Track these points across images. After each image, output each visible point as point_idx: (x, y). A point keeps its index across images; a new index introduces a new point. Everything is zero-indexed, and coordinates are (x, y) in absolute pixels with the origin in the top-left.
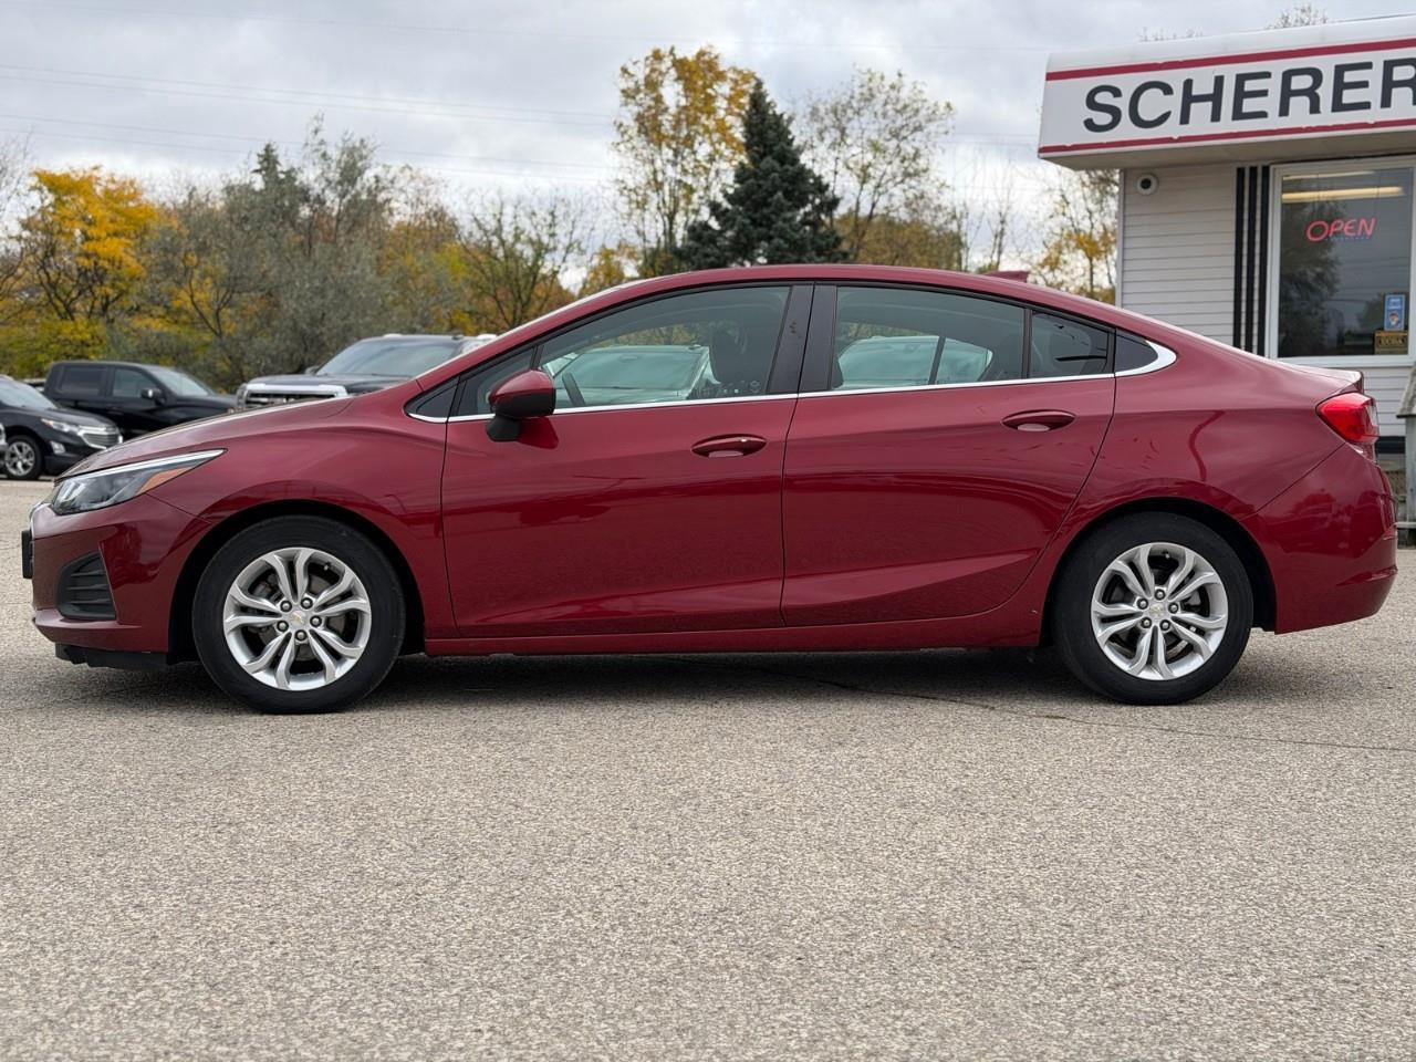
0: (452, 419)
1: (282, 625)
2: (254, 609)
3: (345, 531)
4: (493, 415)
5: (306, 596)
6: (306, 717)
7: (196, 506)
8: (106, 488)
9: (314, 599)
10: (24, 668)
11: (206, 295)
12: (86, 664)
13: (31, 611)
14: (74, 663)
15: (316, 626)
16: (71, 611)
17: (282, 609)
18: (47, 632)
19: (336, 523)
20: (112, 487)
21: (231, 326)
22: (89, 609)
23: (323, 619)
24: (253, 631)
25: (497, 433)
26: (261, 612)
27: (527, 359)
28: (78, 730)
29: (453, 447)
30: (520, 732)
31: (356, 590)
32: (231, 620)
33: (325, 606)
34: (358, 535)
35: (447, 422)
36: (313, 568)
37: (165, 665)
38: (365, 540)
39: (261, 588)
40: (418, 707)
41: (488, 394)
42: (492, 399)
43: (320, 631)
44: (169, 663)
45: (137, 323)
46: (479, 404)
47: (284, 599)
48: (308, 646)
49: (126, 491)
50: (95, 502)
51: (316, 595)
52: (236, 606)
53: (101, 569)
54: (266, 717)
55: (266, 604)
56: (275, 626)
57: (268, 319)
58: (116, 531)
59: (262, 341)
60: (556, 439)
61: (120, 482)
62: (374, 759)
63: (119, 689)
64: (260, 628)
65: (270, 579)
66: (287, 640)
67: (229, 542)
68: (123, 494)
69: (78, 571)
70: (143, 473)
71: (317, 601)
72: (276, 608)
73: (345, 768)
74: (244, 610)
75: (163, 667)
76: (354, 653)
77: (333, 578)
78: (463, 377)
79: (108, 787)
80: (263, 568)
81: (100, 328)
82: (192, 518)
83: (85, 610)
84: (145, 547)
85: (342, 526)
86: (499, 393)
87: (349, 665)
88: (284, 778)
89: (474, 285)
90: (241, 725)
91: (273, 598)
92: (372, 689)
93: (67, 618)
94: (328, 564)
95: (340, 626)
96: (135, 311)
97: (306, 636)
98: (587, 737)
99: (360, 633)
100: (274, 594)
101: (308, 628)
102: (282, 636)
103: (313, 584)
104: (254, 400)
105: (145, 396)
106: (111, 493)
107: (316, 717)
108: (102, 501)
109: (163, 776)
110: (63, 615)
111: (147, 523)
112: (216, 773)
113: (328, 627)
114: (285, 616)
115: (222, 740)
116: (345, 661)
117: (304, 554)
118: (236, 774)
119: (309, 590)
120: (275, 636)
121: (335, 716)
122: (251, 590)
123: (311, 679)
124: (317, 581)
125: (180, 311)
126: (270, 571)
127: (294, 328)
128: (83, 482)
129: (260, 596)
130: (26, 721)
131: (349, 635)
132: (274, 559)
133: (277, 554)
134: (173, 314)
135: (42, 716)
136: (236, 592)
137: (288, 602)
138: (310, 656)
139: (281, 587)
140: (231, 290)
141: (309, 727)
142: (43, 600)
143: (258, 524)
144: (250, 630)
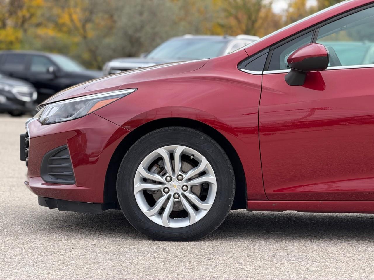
0: (265, 72)
1: (166, 190)
2: (150, 180)
3: (203, 137)
4: (290, 70)
5: (180, 173)
6: (179, 243)
7: (120, 121)
8: (70, 110)
9: (184, 175)
10: (16, 211)
11: (78, 15)
12: (57, 209)
13: (25, 179)
14: (50, 208)
15: (185, 191)
16: (50, 179)
17: (166, 180)
18: (35, 190)
19: (198, 132)
20: (74, 110)
21: (91, 34)
22: (60, 177)
23: (189, 187)
24: (150, 193)
25: (292, 81)
26: (154, 182)
27: (310, 37)
28: (56, 245)
29: (267, 89)
30: (306, 256)
31: (208, 171)
32: (138, 186)
33: (190, 180)
34: (210, 139)
35: (262, 74)
36: (185, 157)
37: (101, 211)
38: (214, 142)
39: (154, 168)
40: (241, 240)
41: (287, 58)
42: (289, 61)
43: (187, 194)
44: (103, 209)
45: (41, 31)
46: (281, 63)
47: (168, 175)
48: (180, 202)
49: (83, 111)
50: (64, 118)
51: (185, 173)
52: (141, 177)
53: (67, 155)
54: (156, 242)
55: (158, 177)
56: (162, 190)
57: (111, 28)
58: (76, 134)
59: (107, 41)
60: (325, 85)
61: (79, 106)
62: (226, 268)
63: (70, 224)
64: (154, 191)
65: (160, 163)
66: (168, 198)
67: (138, 141)
68: (80, 113)
69: (54, 156)
70: (91, 102)
71: (186, 177)
72: (163, 180)
73: (211, 272)
74: (145, 180)
75: (100, 211)
76: (206, 207)
77: (195, 163)
78: (272, 48)
79: (81, 276)
80: (157, 156)
81: (20, 34)
82: (119, 127)
83: (57, 179)
84: (88, 144)
85: (201, 133)
86: (294, 57)
87: (203, 214)
88: (178, 275)
89: (225, 10)
90: (144, 246)
91: (161, 174)
92: (216, 228)
93: (48, 183)
94: (193, 155)
95: (198, 191)
96: (38, 25)
97: (179, 196)
98: (347, 261)
99: (210, 196)
100: (162, 171)
101: (181, 192)
102: (166, 196)
103: (183, 167)
104: (112, 71)
105: (48, 71)
106: (73, 112)
107: (185, 243)
108: (68, 117)
109: (110, 271)
110: (44, 181)
111: (92, 130)
112: (139, 271)
113: (192, 192)
114: (168, 185)
115: (136, 253)
116: (201, 211)
117: (179, 149)
118: (150, 272)
119: (182, 170)
120: (162, 196)
121: (195, 243)
122: (149, 169)
123: (182, 221)
124: (187, 165)
125: (64, 25)
126: (160, 159)
127: (126, 34)
128: (56, 106)
129: (154, 172)
130: (26, 239)
131: (203, 197)
132: (162, 151)
133: (164, 149)
134: (59, 27)
135: (33, 237)
136: (141, 171)
137: (170, 177)
138: (181, 208)
139: (166, 167)
140: (91, 12)
141: (182, 249)
142: (33, 173)
143: (154, 132)
144: (148, 192)
